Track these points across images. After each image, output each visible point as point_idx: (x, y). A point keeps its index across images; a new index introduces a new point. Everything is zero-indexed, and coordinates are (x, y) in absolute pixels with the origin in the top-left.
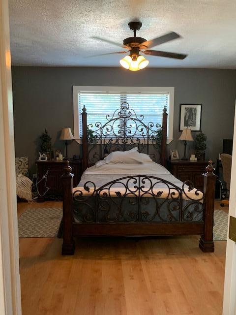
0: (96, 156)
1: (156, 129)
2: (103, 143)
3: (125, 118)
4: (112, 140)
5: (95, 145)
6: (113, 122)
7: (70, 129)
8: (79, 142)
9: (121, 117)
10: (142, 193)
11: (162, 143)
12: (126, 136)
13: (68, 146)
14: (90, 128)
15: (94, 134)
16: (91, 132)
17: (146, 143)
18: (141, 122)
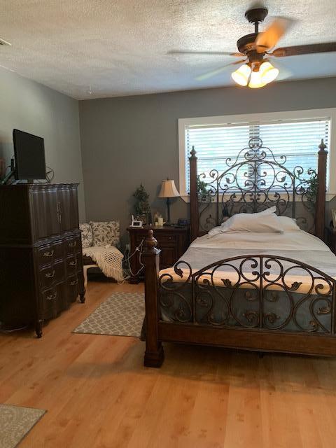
0: (210, 219)
1: (308, 177)
2: (220, 201)
3: (255, 161)
4: (235, 197)
5: (209, 204)
6: (236, 168)
7: (173, 182)
8: (187, 200)
9: (250, 161)
10: (265, 283)
11: (317, 199)
12: (257, 190)
13: (171, 207)
14: (201, 179)
15: (208, 188)
16: (203, 185)
17: (291, 200)
18: (282, 167)
